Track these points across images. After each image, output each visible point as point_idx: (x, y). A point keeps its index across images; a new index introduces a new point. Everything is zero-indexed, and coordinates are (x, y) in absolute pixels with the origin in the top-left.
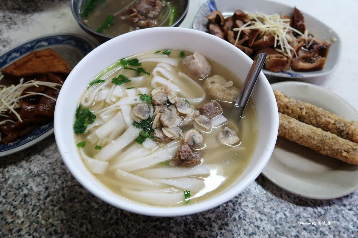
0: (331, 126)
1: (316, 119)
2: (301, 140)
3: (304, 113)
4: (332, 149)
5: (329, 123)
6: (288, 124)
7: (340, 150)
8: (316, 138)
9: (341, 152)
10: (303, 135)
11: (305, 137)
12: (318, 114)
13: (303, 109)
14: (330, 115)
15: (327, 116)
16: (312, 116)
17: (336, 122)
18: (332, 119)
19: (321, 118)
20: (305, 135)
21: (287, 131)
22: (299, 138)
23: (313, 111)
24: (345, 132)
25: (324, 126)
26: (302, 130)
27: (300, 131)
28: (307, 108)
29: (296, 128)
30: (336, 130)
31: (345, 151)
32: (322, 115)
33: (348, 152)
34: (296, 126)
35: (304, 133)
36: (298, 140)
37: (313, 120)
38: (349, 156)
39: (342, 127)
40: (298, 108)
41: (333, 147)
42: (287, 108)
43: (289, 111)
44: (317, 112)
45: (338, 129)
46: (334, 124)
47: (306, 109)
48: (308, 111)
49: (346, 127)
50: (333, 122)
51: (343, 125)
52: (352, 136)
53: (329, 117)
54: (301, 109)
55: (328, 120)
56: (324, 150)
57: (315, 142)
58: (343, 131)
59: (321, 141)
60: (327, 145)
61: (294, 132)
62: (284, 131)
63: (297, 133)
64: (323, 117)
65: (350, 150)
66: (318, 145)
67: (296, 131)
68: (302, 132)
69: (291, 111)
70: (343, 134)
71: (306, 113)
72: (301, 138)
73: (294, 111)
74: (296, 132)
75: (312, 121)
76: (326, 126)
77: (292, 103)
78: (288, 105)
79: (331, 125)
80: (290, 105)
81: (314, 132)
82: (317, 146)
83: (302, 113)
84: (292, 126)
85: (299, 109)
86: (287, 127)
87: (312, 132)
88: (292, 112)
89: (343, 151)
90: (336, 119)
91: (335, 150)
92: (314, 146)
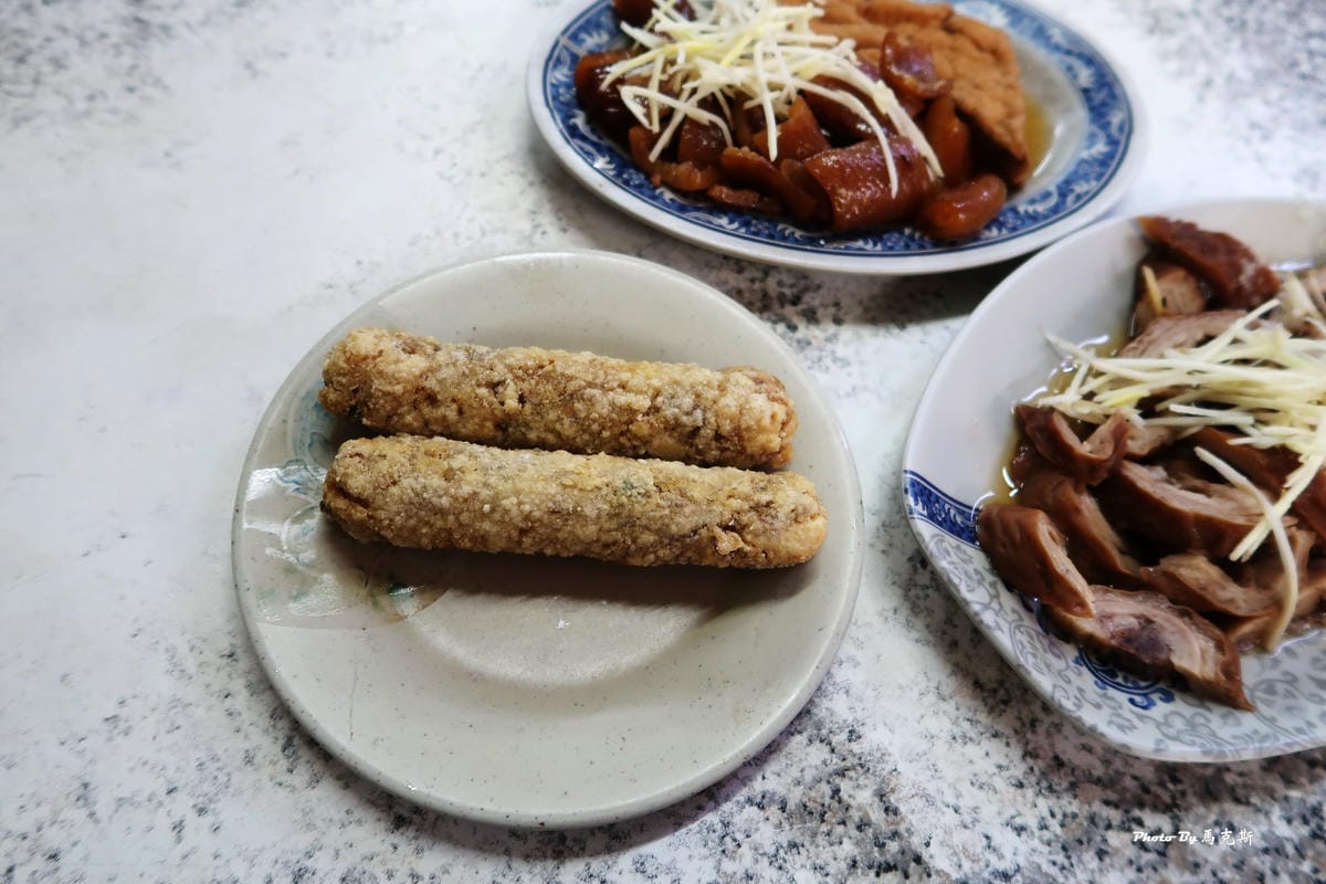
0: (642, 426)
1: (574, 414)
2: (527, 541)
3: (512, 403)
4: (673, 539)
5: (631, 411)
6: (444, 483)
7: (704, 532)
8: (590, 511)
9: (714, 540)
10: (527, 517)
11: (540, 520)
12: (572, 386)
13: (501, 383)
14: (625, 376)
15: (615, 385)
16: (553, 405)
17: (660, 399)
18: (639, 392)
19: (591, 401)
20: (537, 514)
21: (451, 518)
22: (514, 534)
23: (548, 377)
24: (708, 432)
25: (616, 431)
26: (517, 493)
27: (509, 503)
28: (520, 373)
29: (485, 493)
30: (670, 436)
31: (726, 528)
32: (590, 385)
33: (737, 528)
34: (486, 485)
35: (527, 508)
36: (519, 543)
37: (559, 419)
38: (748, 548)
39: (687, 414)
40: (479, 385)
41: (674, 528)
42: (432, 399)
43: (441, 411)
44: (570, 378)
45: (673, 427)
46: (654, 410)
47: (517, 377)
48: (525, 386)
49: (704, 411)
50: (643, 403)
51: (688, 402)
52: (741, 438)
53: (623, 386)
54: (494, 386)
55: (622, 399)
56: (643, 551)
57: (591, 531)
58: (697, 430)
59: (611, 516)
60: (647, 528)
61: (484, 516)
62: (439, 523)
63: (497, 516)
64: (596, 392)
65: (745, 519)
66: (605, 538)
67: (487, 508)
68: (520, 503)
69: (454, 406)
70: (700, 443)
71: (522, 399)
72: (523, 532)
73: (465, 408)
74: (493, 510)
75: (558, 427)
76: (624, 428)
77: (444, 373)
78: (431, 384)
79: (640, 417)
80: (440, 382)
81: (574, 487)
82: (606, 546)
83: (502, 404)
84: (466, 490)
85: (483, 391)
86: (445, 501)
87: (565, 487)
88: (460, 412)
89: (718, 531)
90: (656, 383)
91: (684, 536)
92: (596, 548)
